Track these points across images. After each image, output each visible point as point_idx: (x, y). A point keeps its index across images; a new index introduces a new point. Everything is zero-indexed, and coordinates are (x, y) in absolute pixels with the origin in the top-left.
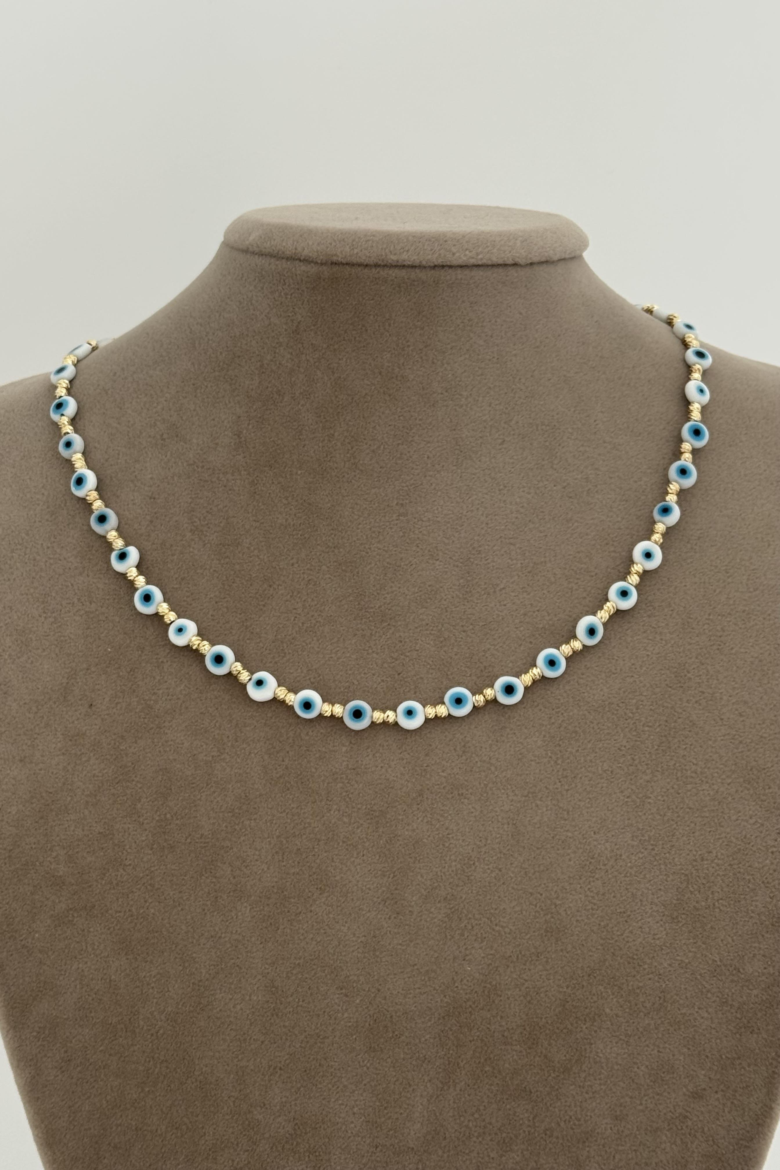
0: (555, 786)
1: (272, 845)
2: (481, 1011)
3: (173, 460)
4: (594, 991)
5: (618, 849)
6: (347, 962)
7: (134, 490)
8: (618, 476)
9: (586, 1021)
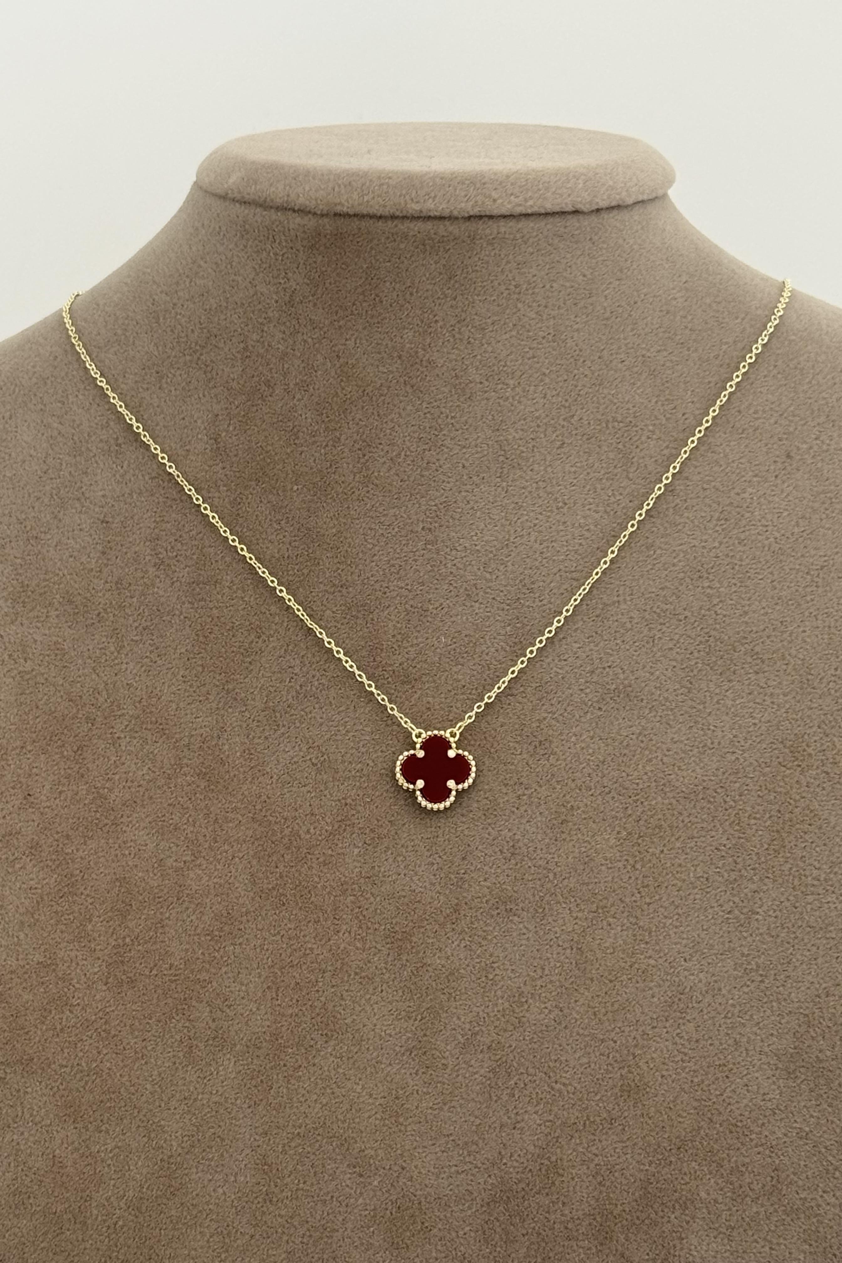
0: (634, 898)
1: (262, 979)
2: (537, 1196)
3: (131, 471)
4: (685, 1170)
5: (716, 981)
6: (362, 1132)
7: (81, 512)
8: (714, 487)
9: (674, 1208)
